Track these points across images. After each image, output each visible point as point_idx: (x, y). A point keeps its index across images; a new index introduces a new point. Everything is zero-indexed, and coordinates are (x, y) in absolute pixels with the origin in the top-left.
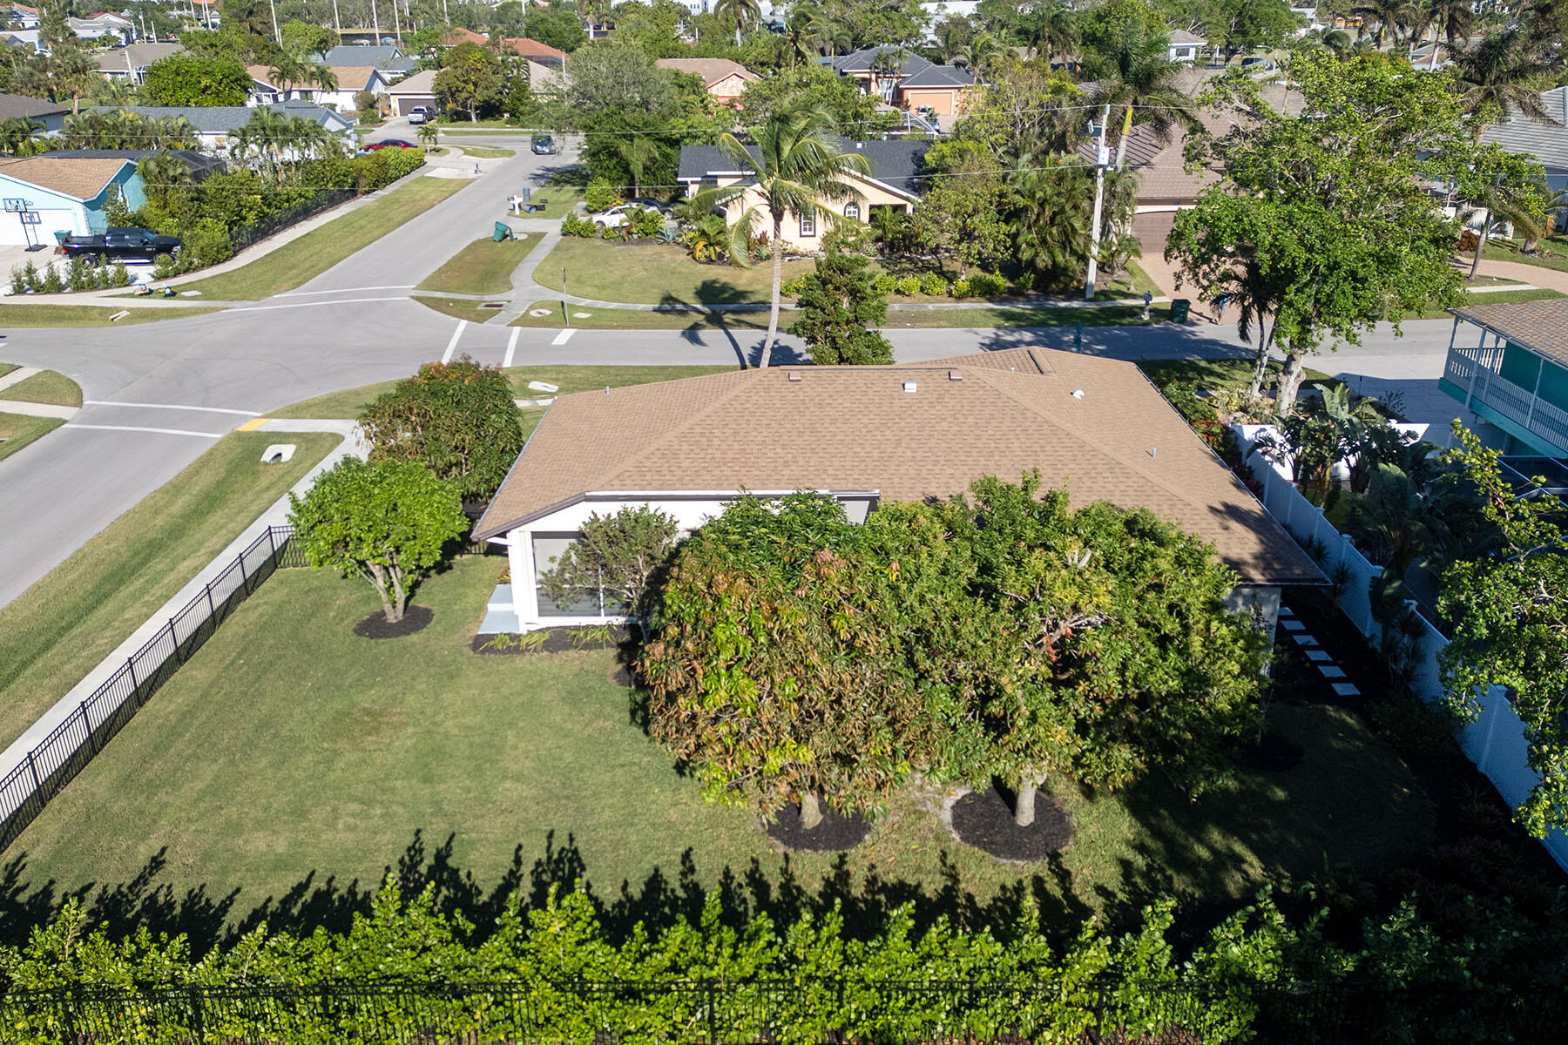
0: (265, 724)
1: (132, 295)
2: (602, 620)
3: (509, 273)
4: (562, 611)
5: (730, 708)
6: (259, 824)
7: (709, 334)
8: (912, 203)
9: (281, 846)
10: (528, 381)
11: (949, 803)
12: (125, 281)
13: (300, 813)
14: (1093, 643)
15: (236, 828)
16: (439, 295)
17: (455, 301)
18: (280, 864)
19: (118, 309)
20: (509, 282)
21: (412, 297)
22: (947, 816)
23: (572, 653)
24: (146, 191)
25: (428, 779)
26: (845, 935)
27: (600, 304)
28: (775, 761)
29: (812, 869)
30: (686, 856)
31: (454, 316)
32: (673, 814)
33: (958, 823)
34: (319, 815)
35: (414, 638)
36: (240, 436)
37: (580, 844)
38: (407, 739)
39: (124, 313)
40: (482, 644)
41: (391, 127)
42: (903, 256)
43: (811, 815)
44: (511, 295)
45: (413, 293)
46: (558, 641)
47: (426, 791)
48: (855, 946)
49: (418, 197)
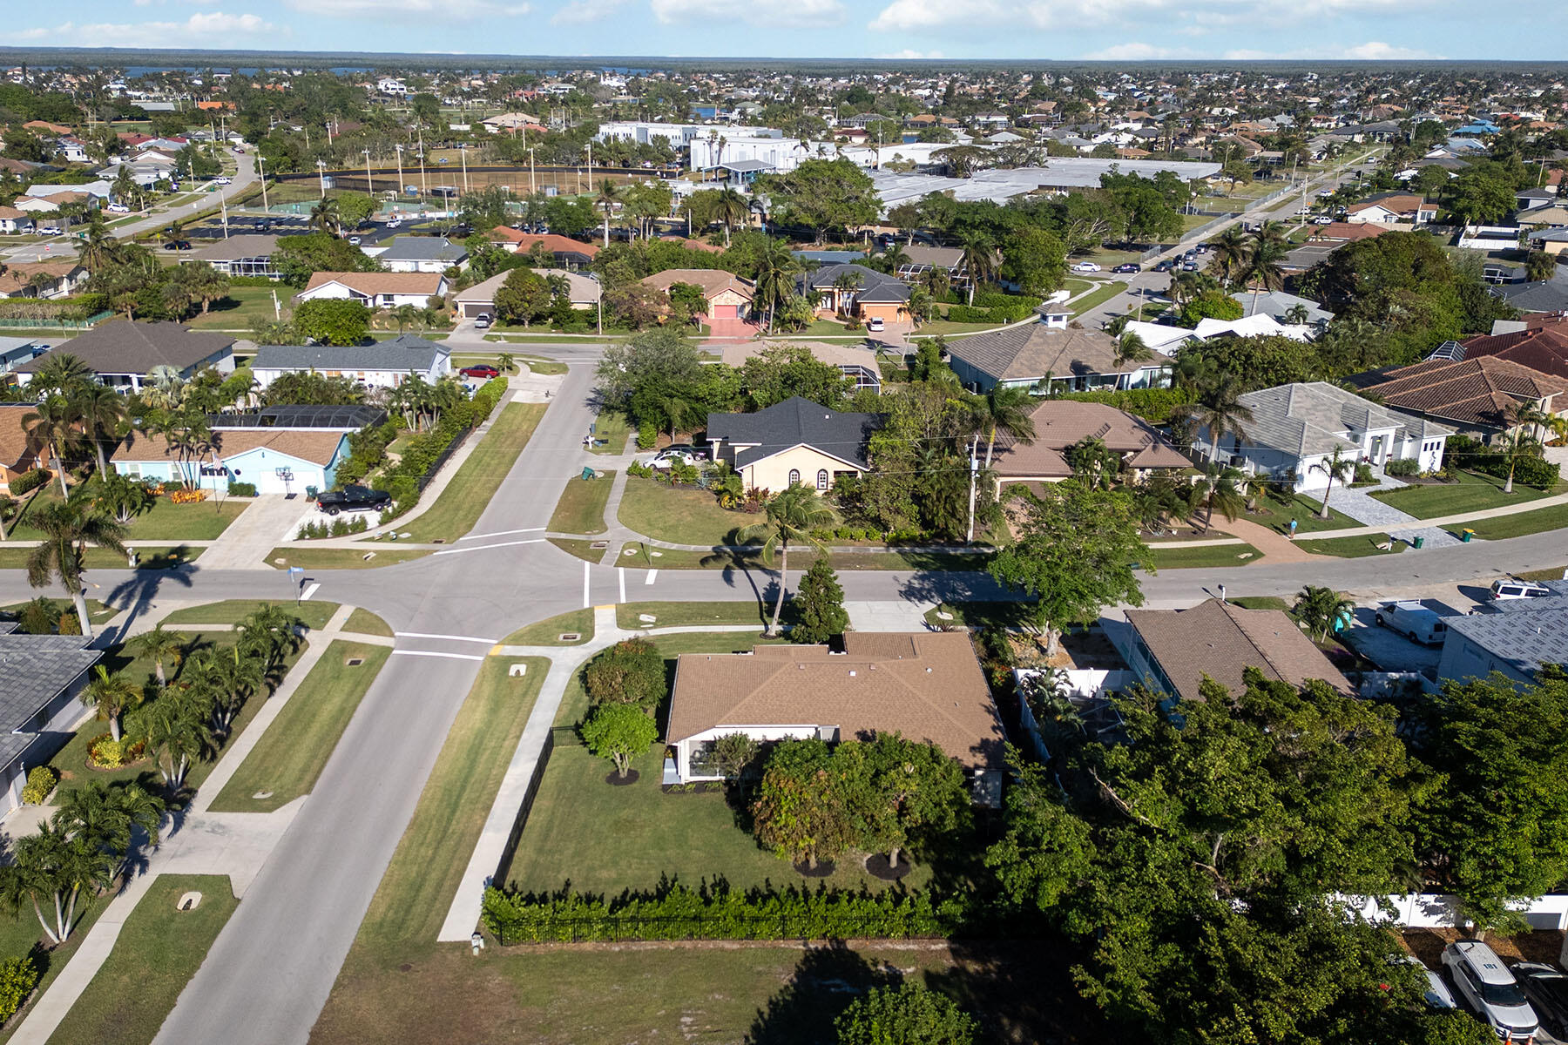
0: (585, 826)
1: (372, 540)
2: (717, 778)
3: (602, 514)
4: (699, 774)
5: (786, 826)
6: (602, 867)
7: (738, 574)
8: (861, 471)
9: (614, 875)
10: (638, 614)
11: (865, 859)
12: (360, 526)
13: (615, 864)
14: (911, 803)
15: (592, 869)
16: (563, 536)
17: (576, 542)
18: (616, 882)
19: (368, 551)
20: (602, 522)
21: (549, 539)
22: (864, 864)
23: (707, 794)
24: (352, 451)
25: (662, 849)
26: (827, 903)
27: (668, 545)
28: (801, 844)
29: (813, 884)
30: (767, 880)
31: (580, 557)
32: (760, 864)
33: (868, 867)
34: (623, 863)
35: (635, 785)
36: (494, 659)
37: (726, 876)
38: (647, 832)
39: (373, 555)
40: (666, 788)
41: (462, 331)
42: (855, 506)
43: (813, 863)
44: (607, 535)
45: (548, 535)
46: (701, 787)
47: (662, 854)
48: (830, 906)
49: (514, 427)
